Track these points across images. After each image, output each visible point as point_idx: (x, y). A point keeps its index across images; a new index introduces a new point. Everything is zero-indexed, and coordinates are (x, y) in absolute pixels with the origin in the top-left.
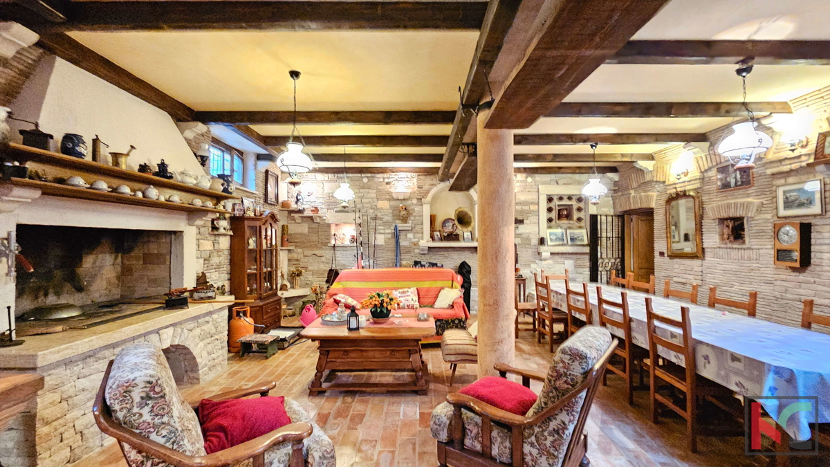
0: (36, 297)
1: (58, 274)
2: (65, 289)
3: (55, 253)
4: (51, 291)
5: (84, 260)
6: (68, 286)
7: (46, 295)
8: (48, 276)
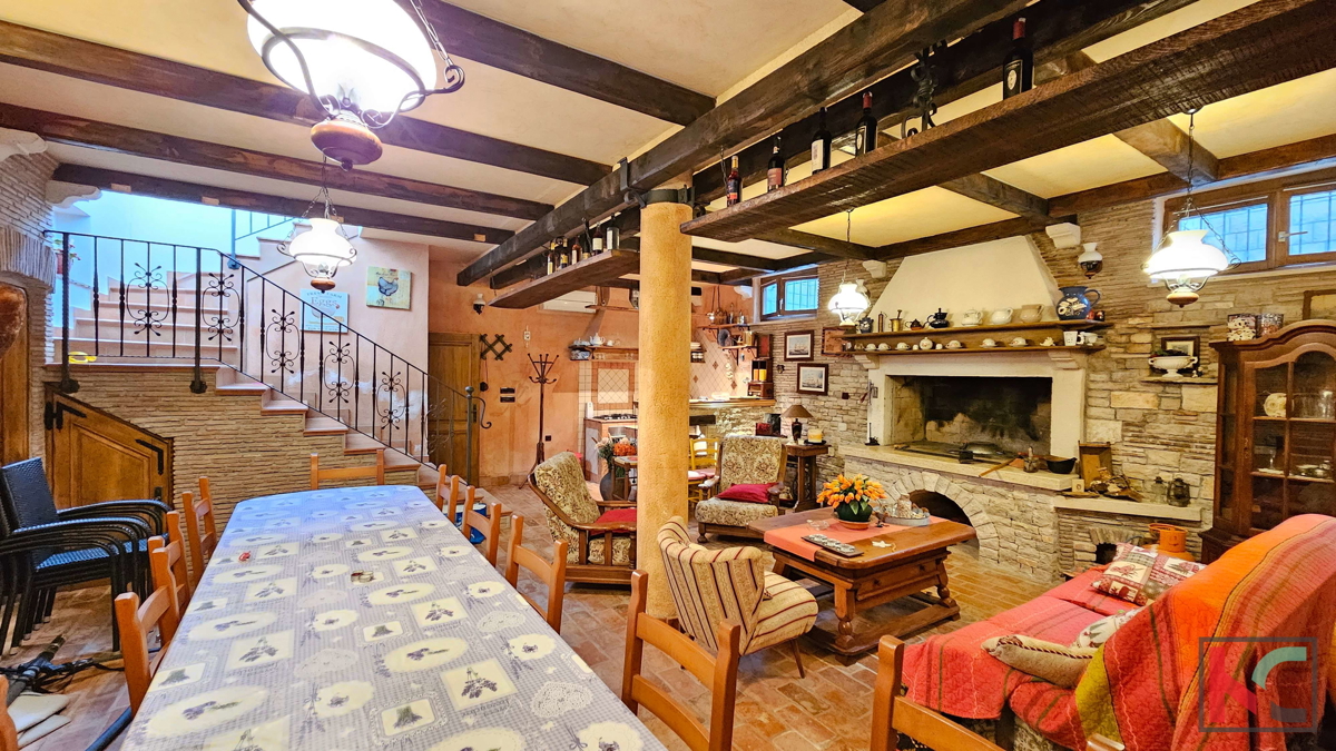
0: (994, 436)
1: (1013, 418)
2: (1020, 435)
3: (1010, 398)
4: (1006, 432)
5: (1039, 409)
6: (1022, 432)
7: (1002, 435)
8: (1004, 419)
